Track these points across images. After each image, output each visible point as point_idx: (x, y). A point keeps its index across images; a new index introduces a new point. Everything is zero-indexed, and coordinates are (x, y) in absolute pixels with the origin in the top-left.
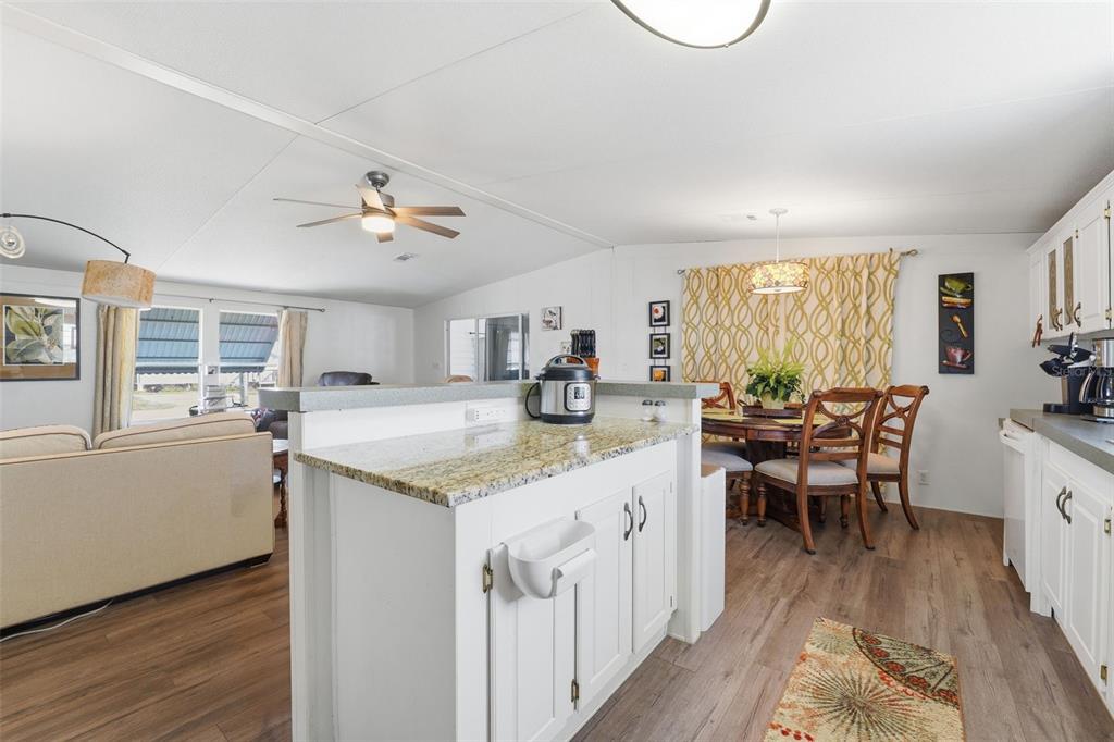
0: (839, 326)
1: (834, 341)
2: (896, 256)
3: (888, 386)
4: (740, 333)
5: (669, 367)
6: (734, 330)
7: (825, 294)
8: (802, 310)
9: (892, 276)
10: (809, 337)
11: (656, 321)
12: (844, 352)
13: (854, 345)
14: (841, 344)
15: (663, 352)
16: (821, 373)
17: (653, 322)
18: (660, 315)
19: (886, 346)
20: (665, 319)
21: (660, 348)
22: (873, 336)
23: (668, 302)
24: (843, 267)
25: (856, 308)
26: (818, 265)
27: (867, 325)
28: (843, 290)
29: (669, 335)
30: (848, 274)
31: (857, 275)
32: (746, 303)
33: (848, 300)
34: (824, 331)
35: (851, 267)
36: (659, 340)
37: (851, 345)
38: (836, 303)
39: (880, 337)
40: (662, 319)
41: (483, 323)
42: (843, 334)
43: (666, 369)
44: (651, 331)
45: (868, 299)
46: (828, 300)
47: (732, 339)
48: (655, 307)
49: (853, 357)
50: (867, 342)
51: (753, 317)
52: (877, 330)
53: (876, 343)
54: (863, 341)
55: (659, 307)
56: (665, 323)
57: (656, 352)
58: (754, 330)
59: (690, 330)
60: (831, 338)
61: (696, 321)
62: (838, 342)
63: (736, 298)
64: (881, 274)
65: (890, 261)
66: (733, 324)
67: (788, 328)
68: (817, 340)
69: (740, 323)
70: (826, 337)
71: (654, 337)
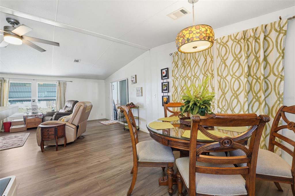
0: (246, 69)
1: (243, 79)
2: (284, 21)
3: (281, 105)
4: (195, 79)
5: (169, 96)
6: (192, 77)
7: (237, 53)
8: (225, 63)
9: (281, 35)
10: (229, 78)
11: (164, 77)
12: (251, 85)
13: (257, 80)
14: (248, 81)
15: (166, 90)
16: (237, 97)
17: (163, 77)
18: (165, 74)
19: (279, 80)
20: (167, 76)
21: (165, 88)
22: (269, 74)
23: (168, 69)
24: (248, 36)
25: (257, 59)
26: (233, 38)
27: (265, 68)
28: (248, 49)
29: (168, 82)
30: (251, 40)
31: (256, 39)
32: (198, 64)
33: (252, 55)
34: (237, 74)
35: (252, 34)
36: (165, 85)
37: (255, 81)
38: (244, 57)
39: (275, 75)
40: (165, 76)
41: (119, 83)
42: (249, 75)
43: (167, 97)
44: (162, 81)
45: (265, 52)
46: (239, 56)
47: (192, 82)
48: (163, 71)
49: (257, 88)
50: (266, 78)
51: (201, 71)
52: (272, 70)
53: (272, 78)
54: (262, 78)
55: (164, 71)
56: (167, 78)
57: (164, 90)
58: (201, 76)
59: (175, 79)
60: (242, 78)
61: (177, 76)
62: (246, 79)
63: (193, 62)
64: (273, 35)
65: (279, 25)
66: (192, 75)
67: (218, 75)
68: (234, 79)
69: (195, 74)
70: (239, 77)
71: (163, 84)
